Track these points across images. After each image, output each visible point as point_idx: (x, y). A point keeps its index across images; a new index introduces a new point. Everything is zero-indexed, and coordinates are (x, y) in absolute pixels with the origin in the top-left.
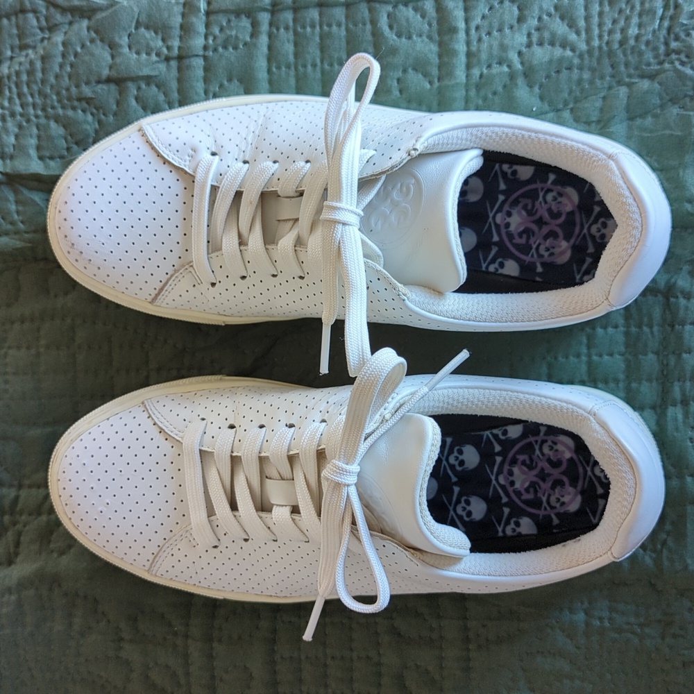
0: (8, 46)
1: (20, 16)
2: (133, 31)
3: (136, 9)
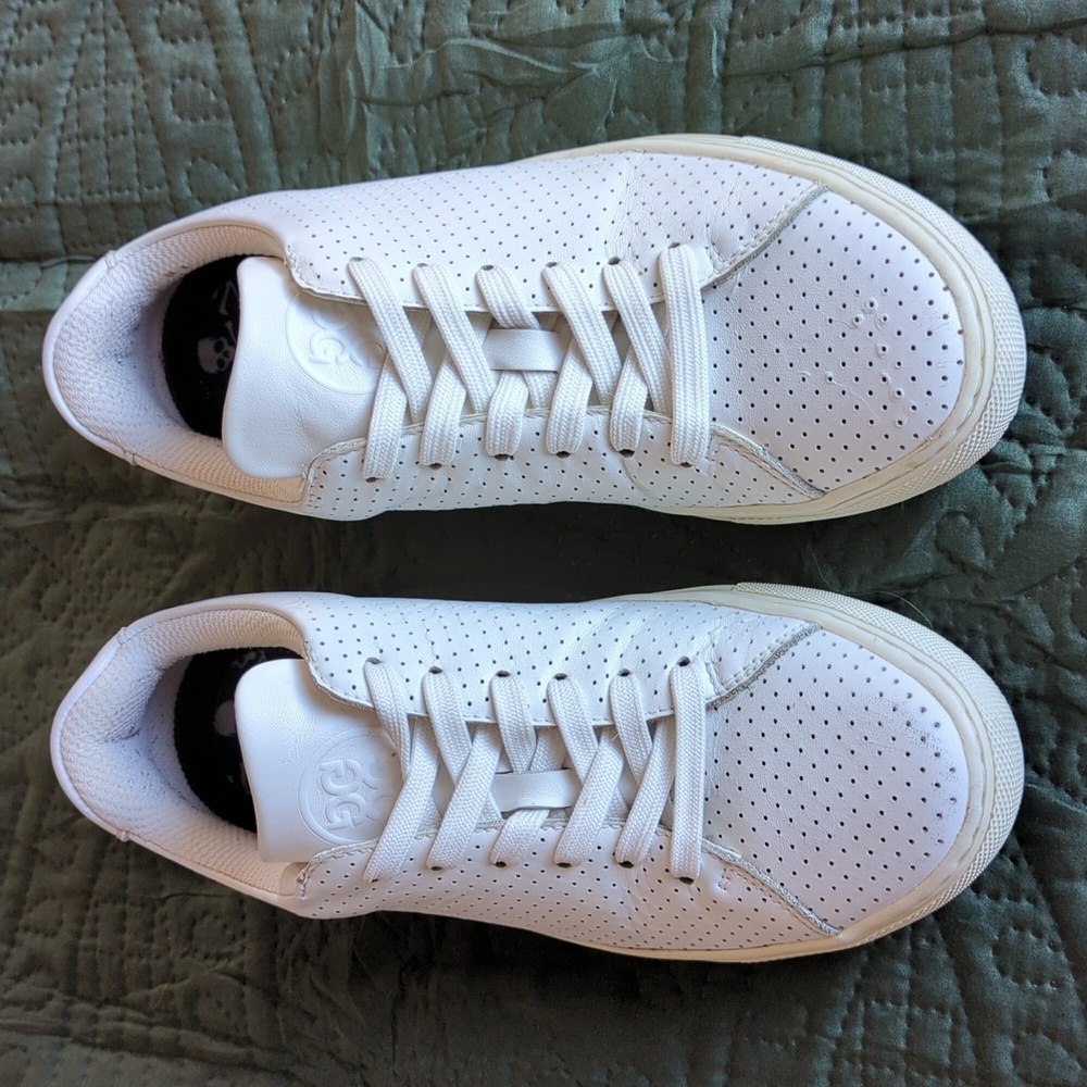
1: (443, 100)
2: (613, 114)
3: (612, 79)
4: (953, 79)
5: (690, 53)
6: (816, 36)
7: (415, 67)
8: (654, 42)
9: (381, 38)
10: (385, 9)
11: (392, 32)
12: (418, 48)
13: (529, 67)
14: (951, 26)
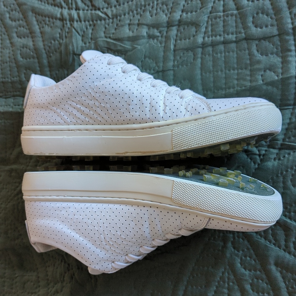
2: (143, 59)
3: (144, 50)
4: (237, 52)
5: (165, 43)
6: (200, 40)
7: (89, 46)
8: (155, 41)
9: (80, 38)
10: (81, 30)
11: (83, 36)
12: (90, 41)
13: (121, 46)
14: (236, 38)
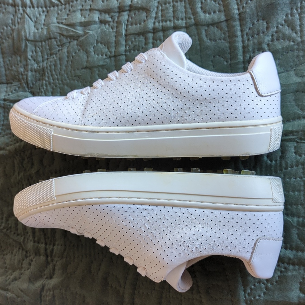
0: (46, 54)
1: (49, 40)
2: (96, 45)
3: (96, 35)
5: (117, 29)
6: (150, 25)
7: (41, 31)
8: (107, 26)
9: (32, 24)
10: (34, 16)
11: (35, 22)
12: (43, 27)
13: (73, 31)
14: (186, 23)
